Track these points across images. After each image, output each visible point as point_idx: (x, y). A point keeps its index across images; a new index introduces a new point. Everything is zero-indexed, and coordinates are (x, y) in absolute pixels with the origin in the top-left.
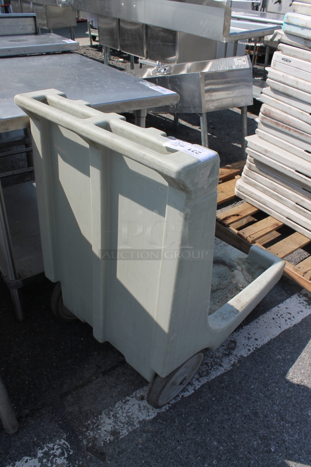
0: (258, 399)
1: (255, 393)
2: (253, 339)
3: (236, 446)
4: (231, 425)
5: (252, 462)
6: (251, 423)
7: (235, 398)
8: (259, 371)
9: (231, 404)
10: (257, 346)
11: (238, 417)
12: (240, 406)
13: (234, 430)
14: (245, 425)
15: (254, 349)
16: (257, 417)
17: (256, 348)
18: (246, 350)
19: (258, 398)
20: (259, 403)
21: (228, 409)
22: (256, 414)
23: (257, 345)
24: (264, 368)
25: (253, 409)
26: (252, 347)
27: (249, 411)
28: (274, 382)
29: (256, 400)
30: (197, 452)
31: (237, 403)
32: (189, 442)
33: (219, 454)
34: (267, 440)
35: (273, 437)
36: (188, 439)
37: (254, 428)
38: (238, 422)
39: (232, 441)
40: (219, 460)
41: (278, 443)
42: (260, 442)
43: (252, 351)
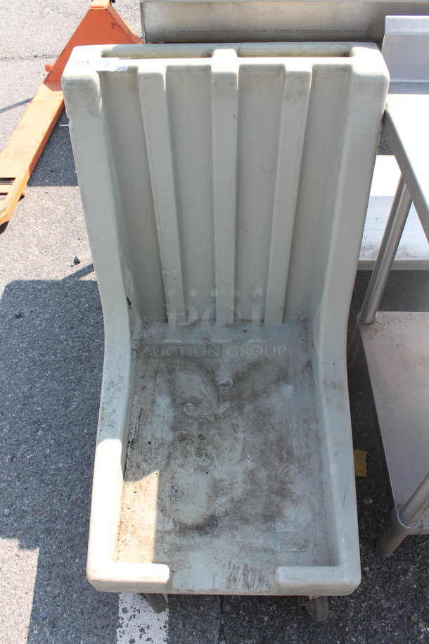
0: (60, 551)
1: (69, 556)
2: (136, 635)
3: (41, 481)
4: (62, 496)
5: (17, 483)
6: (46, 517)
7: (83, 527)
8: (87, 593)
9: (81, 515)
10: (121, 630)
11: (62, 509)
12: (71, 523)
13: (55, 493)
14: (49, 508)
15: (121, 621)
16: (44, 530)
17: (120, 626)
18: (128, 606)
19: (60, 554)
20: (54, 547)
21: (79, 507)
22: (48, 531)
23: (124, 632)
24: (84, 603)
25: (55, 533)
26: (126, 621)
27: (58, 527)
28: (59, 594)
29: (60, 548)
30: (68, 443)
31: (77, 523)
32: (83, 444)
33: (50, 460)
34: (18, 517)
35: (15, 525)
36: (85, 444)
37: (39, 515)
38: (59, 505)
39: (49, 482)
40: (46, 456)
41: (7, 525)
42: (23, 507)
43: (121, 614)
